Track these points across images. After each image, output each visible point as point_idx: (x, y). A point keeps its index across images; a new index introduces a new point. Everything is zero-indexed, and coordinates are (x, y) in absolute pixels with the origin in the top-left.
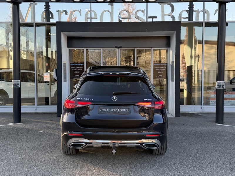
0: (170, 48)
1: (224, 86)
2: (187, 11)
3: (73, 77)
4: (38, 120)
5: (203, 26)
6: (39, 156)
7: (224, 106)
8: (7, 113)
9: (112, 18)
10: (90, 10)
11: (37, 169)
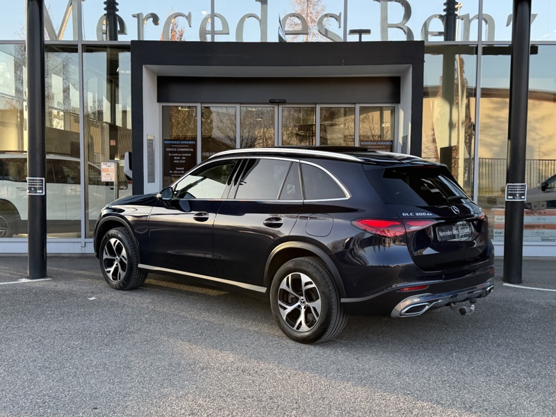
0: (400, 105)
1: (523, 194)
2: (441, 17)
3: (171, 172)
4: (87, 273)
5: (477, 53)
6: (84, 355)
7: (524, 243)
8: (14, 255)
9: (264, 32)
10: (210, 13)
11: (78, 382)
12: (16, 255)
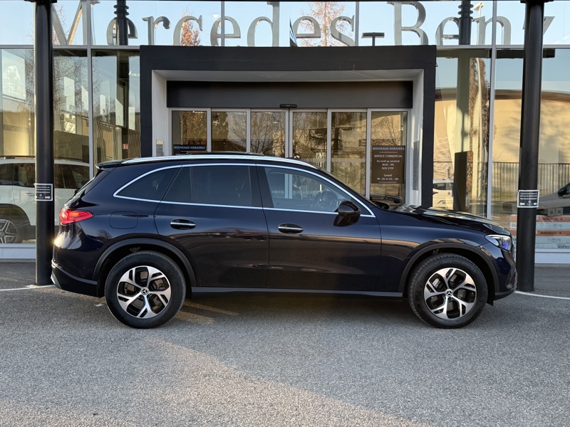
0: (412, 110)
1: (536, 201)
2: (456, 19)
5: (490, 57)
6: (88, 361)
7: (536, 250)
8: (23, 261)
9: (276, 35)
10: (220, 17)
11: (81, 389)
12: (25, 261)
